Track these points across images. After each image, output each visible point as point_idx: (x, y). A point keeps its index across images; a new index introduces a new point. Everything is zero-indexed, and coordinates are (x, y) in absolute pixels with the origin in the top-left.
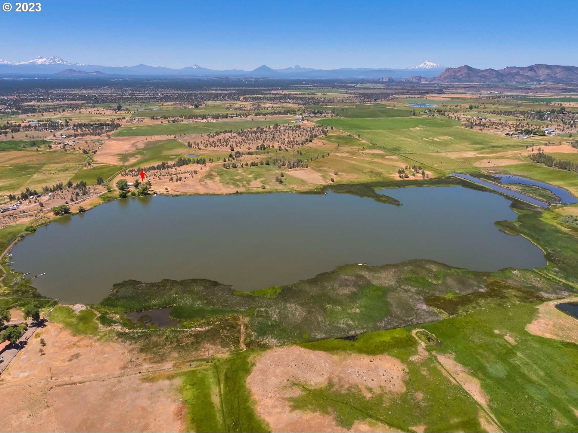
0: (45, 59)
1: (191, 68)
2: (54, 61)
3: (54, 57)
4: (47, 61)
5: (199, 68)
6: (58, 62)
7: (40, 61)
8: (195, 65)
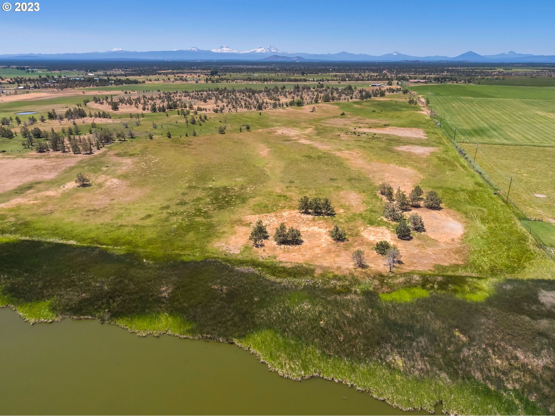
0: (263, 49)
1: (392, 54)
2: (270, 50)
3: (270, 47)
4: (264, 50)
5: (400, 55)
6: (273, 51)
7: (259, 50)
8: (396, 52)
